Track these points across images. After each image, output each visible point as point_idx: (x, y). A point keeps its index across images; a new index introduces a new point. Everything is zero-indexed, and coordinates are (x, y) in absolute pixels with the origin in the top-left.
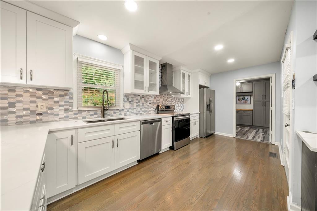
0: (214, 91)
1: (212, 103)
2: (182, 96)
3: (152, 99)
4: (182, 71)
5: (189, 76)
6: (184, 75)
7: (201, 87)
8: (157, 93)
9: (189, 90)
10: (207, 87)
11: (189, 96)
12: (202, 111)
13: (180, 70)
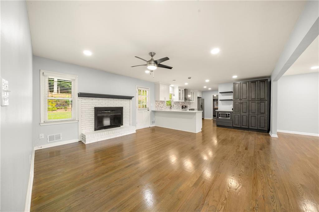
0: (204, 99)
1: (203, 105)
2: (191, 102)
3: (180, 103)
4: (191, 91)
5: (193, 93)
6: (191, 92)
7: (198, 98)
8: (184, 101)
9: (193, 99)
10: (200, 98)
11: (193, 102)
12: (199, 108)
13: (190, 91)
